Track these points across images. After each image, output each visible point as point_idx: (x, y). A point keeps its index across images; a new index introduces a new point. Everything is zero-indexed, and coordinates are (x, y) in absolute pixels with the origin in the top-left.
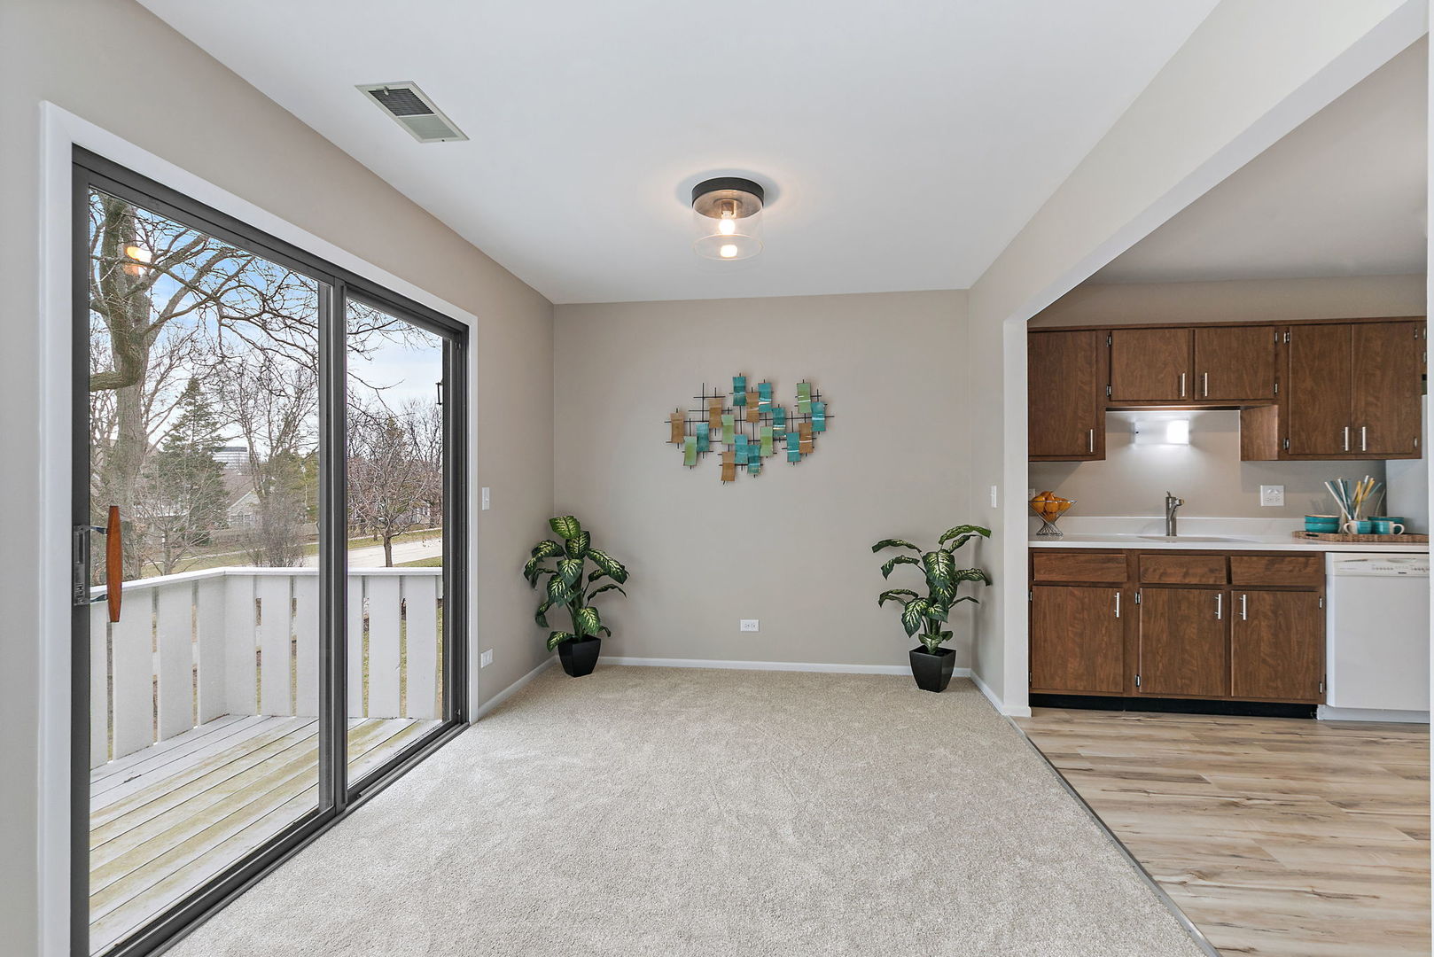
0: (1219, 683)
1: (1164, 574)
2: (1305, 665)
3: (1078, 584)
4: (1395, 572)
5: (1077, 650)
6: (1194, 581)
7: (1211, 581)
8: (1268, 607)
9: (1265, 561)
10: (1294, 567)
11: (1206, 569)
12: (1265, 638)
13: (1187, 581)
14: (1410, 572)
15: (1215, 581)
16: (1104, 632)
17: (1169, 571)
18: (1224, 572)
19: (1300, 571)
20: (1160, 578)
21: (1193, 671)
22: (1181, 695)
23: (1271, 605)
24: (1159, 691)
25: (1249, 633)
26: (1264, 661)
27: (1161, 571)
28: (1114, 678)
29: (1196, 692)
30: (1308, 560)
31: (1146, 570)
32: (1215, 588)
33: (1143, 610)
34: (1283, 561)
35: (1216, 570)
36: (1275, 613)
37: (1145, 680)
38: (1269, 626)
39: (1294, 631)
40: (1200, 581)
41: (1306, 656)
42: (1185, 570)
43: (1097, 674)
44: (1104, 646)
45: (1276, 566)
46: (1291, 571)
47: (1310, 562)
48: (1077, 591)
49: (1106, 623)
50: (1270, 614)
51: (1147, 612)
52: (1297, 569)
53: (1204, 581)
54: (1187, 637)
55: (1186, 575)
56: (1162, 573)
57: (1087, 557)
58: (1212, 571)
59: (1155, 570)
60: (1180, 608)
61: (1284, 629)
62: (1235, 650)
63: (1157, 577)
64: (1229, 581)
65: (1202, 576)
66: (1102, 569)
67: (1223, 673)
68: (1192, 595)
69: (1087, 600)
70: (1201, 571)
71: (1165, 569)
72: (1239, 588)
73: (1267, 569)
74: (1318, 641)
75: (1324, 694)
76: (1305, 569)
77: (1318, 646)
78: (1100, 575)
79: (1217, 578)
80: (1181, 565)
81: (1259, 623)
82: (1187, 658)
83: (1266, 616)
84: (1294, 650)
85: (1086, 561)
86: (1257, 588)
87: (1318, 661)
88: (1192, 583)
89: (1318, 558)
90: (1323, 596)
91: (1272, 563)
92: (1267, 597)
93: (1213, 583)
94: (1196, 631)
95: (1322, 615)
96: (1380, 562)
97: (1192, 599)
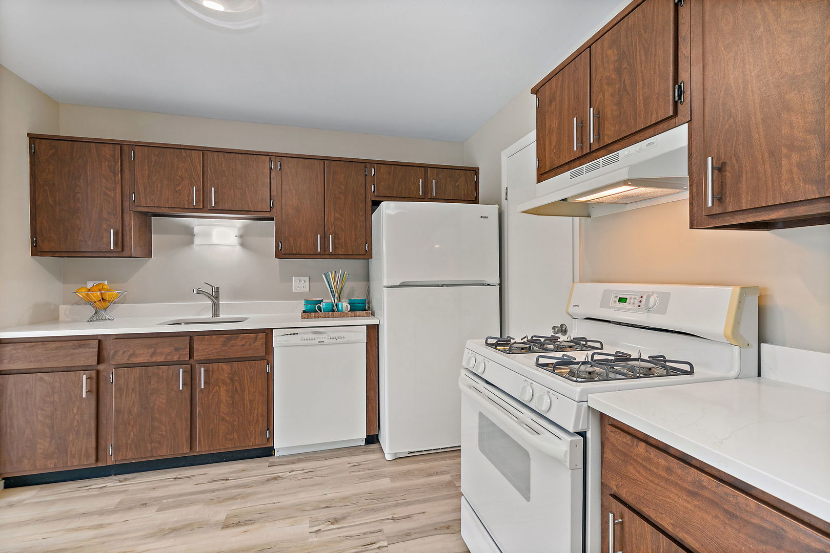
0: (185, 443)
1: (133, 355)
2: (255, 418)
3: (53, 371)
4: (316, 342)
5: (47, 430)
6: (160, 359)
7: (176, 358)
8: (226, 375)
9: (222, 338)
10: (246, 342)
11: (172, 348)
12: (224, 401)
13: (153, 360)
14: (326, 341)
15: (179, 358)
16: (75, 412)
17: (138, 352)
18: (188, 350)
19: (250, 345)
20: (128, 359)
21: (161, 435)
22: (150, 457)
23: (229, 374)
24: (131, 456)
25: (211, 397)
26: (223, 419)
27: (131, 352)
28: (87, 451)
29: (164, 452)
30: (257, 336)
31: (116, 352)
32: (179, 363)
33: (115, 388)
34: (237, 337)
35: (181, 348)
36: (232, 380)
37: (117, 449)
38: (227, 391)
39: (247, 392)
40: (165, 359)
41: (256, 411)
42: (153, 350)
43: (69, 449)
44: (75, 423)
45: (232, 342)
46: (243, 345)
47: (259, 337)
48: (46, 377)
49: (78, 404)
50: (228, 381)
51: (119, 390)
52: (248, 343)
53: (169, 358)
54: (156, 407)
55: (153, 354)
56: (131, 355)
57: (53, 345)
58: (177, 350)
59: (124, 353)
60: (150, 383)
61: (239, 391)
62: (199, 412)
63: (127, 358)
64: (191, 356)
65: (168, 354)
66: (72, 355)
67: (188, 433)
68: (160, 371)
69: (57, 384)
70: (167, 350)
71: (134, 351)
72: (201, 362)
73: (224, 344)
74: (265, 398)
75: (271, 438)
76: (254, 343)
77: (265, 402)
78: (70, 360)
79: (180, 355)
80: (150, 346)
81: (220, 389)
82: (156, 424)
83: (224, 383)
84: (247, 408)
85: (57, 348)
86: (218, 361)
87: (265, 413)
88: (158, 361)
89: (267, 334)
90: (271, 363)
91: (229, 339)
92: (225, 367)
93: (177, 360)
94: (164, 401)
95: (269, 378)
96: (307, 335)
97: (161, 375)
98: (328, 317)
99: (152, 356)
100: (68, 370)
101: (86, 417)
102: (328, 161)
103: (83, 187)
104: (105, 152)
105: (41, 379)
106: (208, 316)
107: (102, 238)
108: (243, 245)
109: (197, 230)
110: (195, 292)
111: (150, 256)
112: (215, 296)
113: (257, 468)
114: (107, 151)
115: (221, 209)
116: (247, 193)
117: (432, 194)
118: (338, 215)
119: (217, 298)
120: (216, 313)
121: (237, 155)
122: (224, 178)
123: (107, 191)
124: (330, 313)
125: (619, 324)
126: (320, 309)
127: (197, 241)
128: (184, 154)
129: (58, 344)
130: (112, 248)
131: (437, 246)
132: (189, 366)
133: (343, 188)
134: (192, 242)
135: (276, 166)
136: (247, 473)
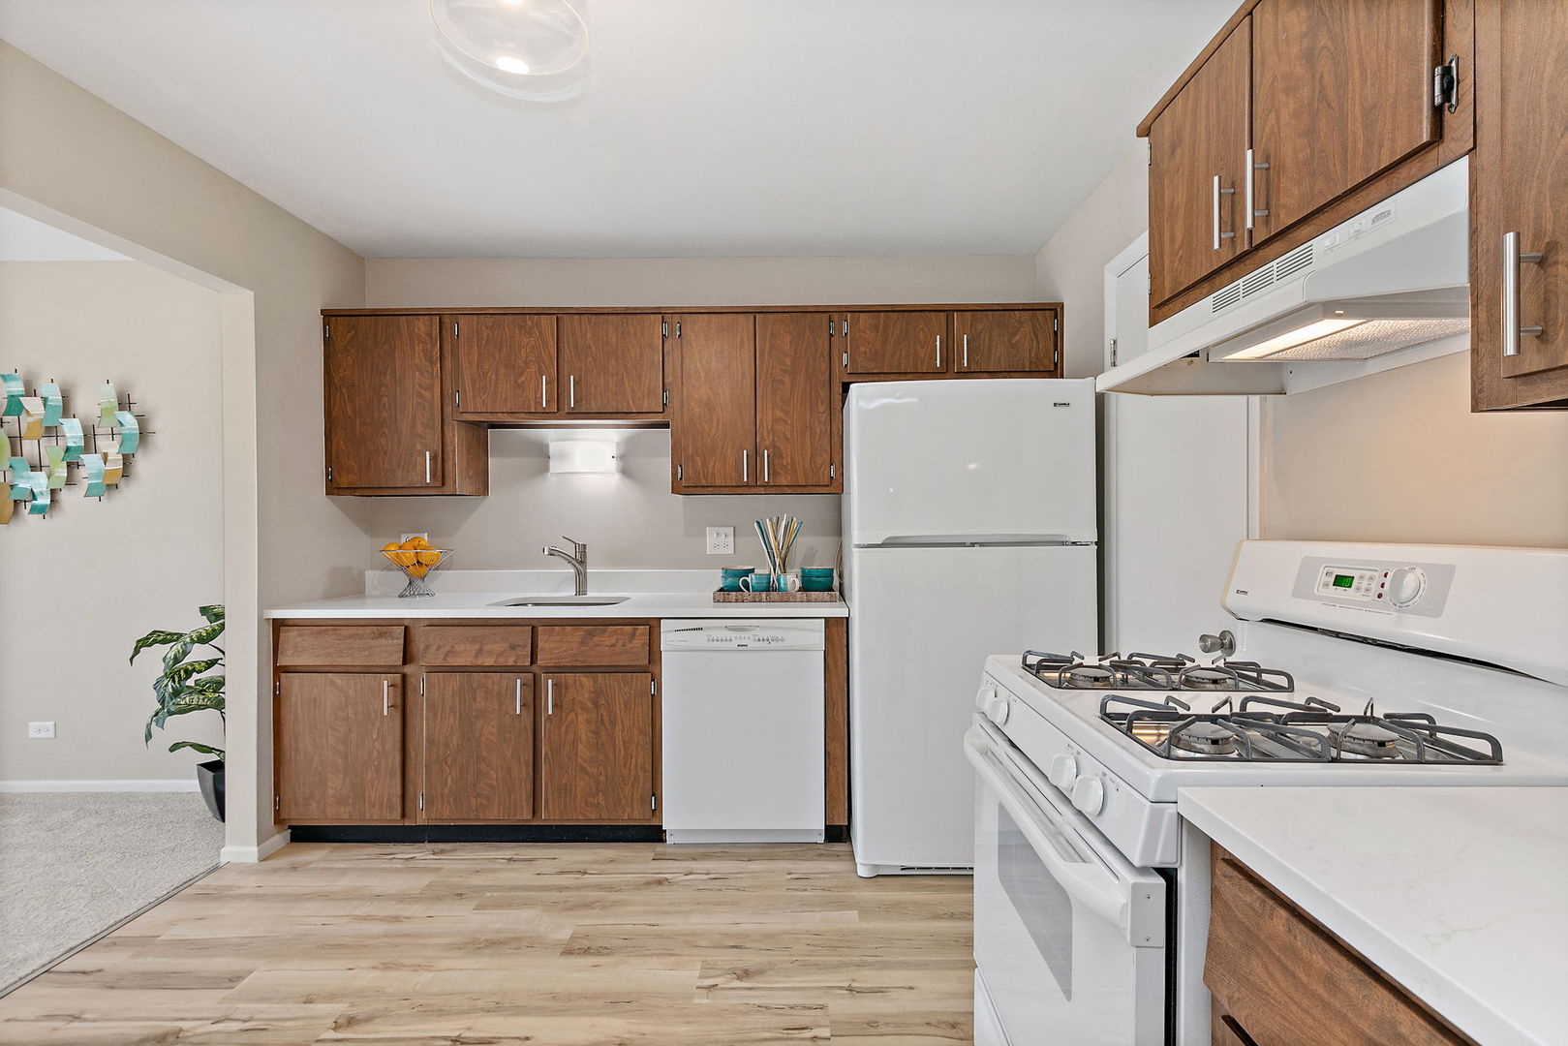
0: (524, 803)
1: (451, 652)
2: (633, 772)
3: (346, 671)
4: (734, 645)
5: (340, 761)
6: (489, 661)
7: (510, 662)
8: (587, 695)
9: (580, 632)
10: (617, 641)
11: (506, 645)
12: (583, 737)
13: (479, 662)
14: (752, 645)
15: (515, 662)
16: (375, 736)
17: (459, 648)
18: (529, 649)
19: (625, 644)
20: (444, 659)
21: (491, 786)
22: (476, 820)
23: (591, 692)
24: (448, 815)
25: (563, 729)
26: (583, 770)
27: (448, 648)
28: (389, 799)
29: (494, 815)
30: (635, 630)
31: (428, 647)
32: (516, 670)
33: (427, 703)
34: (604, 631)
35: (519, 645)
36: (595, 703)
37: (430, 801)
38: (588, 722)
39: (619, 726)
40: (496, 662)
41: (633, 760)
42: (478, 647)
43: (367, 794)
44: (375, 754)
45: (595, 639)
46: (612, 646)
47: (638, 632)
48: (338, 679)
49: (377, 724)
50: (589, 705)
51: (432, 707)
52: (621, 642)
53: (502, 661)
54: (483, 739)
55: (479, 652)
56: (448, 652)
57: (346, 632)
58: (513, 647)
59: (438, 648)
60: (474, 699)
61: (607, 723)
62: (546, 754)
63: (442, 657)
64: (533, 661)
65: (500, 654)
66: (370, 648)
67: (529, 787)
68: (490, 681)
69: (351, 692)
70: (498, 647)
71: (452, 646)
72: (551, 671)
73: (583, 643)
74: (648, 739)
75: (657, 811)
76: (630, 642)
77: (649, 747)
78: (367, 656)
79: (517, 656)
80: (474, 640)
81: (577, 717)
82: (483, 767)
83: (584, 708)
84: (620, 753)
85: (350, 637)
86: (574, 670)
87: (649, 767)
88: (486, 664)
89: (652, 625)
90: (656, 678)
91: (591, 634)
92: (586, 681)
93: (513, 664)
94: (495, 731)
95: (655, 702)
96: (717, 631)
97: (490, 687)
98: (760, 601)
99: (476, 656)
100: (367, 670)
101: (388, 747)
102: (761, 315)
103: (390, 386)
104: (419, 329)
105: (332, 683)
106: (569, 593)
107: (415, 465)
108: (625, 472)
109: (553, 448)
110: (546, 553)
111: (485, 491)
112: (580, 560)
113: (631, 861)
114: (421, 325)
115: (586, 412)
116: (626, 382)
117: (961, 363)
118: (779, 414)
119: (582, 562)
120: (581, 589)
121: (610, 317)
122: (590, 359)
123: (421, 390)
124: (764, 594)
125: (1337, 635)
126: (746, 585)
127: (555, 466)
128: (529, 323)
129: (353, 630)
130: (428, 481)
131: (972, 466)
132: (531, 675)
133: (788, 363)
134: (546, 469)
135: (672, 330)
136: (618, 866)
